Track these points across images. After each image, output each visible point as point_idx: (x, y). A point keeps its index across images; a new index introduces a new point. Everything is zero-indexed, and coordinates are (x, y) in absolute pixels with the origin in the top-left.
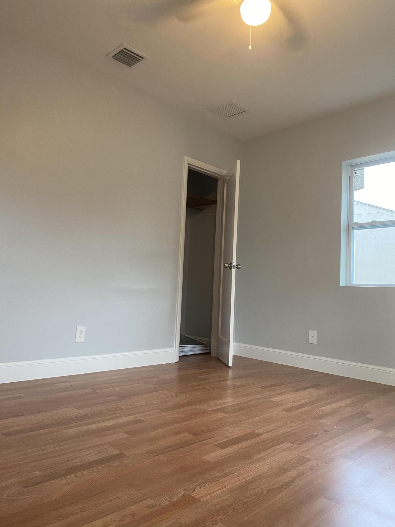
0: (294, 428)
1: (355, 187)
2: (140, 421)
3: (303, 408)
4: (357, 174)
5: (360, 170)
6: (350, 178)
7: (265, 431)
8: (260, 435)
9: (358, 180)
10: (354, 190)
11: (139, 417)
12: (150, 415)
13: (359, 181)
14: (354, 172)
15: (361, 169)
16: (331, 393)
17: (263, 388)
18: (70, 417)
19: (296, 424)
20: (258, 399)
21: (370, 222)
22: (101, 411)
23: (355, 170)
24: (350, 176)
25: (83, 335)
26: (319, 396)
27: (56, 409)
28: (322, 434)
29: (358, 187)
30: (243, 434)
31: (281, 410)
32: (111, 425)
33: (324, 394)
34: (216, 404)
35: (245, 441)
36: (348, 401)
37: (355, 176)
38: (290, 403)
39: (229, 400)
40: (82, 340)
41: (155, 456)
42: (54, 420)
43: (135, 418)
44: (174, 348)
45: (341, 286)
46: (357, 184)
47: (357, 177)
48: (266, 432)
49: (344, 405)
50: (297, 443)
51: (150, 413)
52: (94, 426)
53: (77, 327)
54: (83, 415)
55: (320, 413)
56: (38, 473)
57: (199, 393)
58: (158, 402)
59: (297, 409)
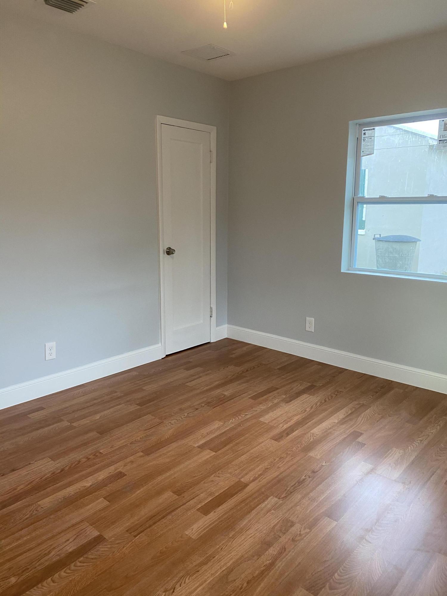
0: (282, 469)
1: (363, 152)
2: (120, 475)
3: (293, 433)
4: (367, 135)
5: (369, 130)
6: (358, 141)
7: (251, 479)
8: (246, 485)
9: (367, 143)
10: (362, 155)
11: (119, 467)
12: (132, 462)
13: (369, 144)
14: (363, 132)
15: (372, 129)
16: (325, 401)
17: (255, 398)
18: (46, 477)
19: (284, 463)
20: (247, 420)
21: (378, 197)
22: (79, 462)
23: (364, 130)
24: (357, 138)
25: (54, 351)
26: (312, 407)
27: (30, 464)
28: (309, 477)
29: (367, 152)
30: (228, 487)
31: (270, 439)
32: (91, 486)
33: (318, 404)
34: (203, 434)
35: (229, 499)
36: (341, 414)
37: (364, 138)
38: (280, 425)
39: (216, 426)
40: (54, 356)
41: (135, 536)
42: (29, 484)
43: (116, 470)
44: (160, 344)
45: (342, 271)
46: (366, 147)
47: (366, 139)
48: (253, 480)
49: (336, 421)
50: (282, 496)
51: (132, 458)
52: (71, 490)
53: (45, 345)
54: (59, 471)
55: (311, 440)
56: (13, 580)
57: (186, 414)
58: (140, 438)
59: (288, 434)
